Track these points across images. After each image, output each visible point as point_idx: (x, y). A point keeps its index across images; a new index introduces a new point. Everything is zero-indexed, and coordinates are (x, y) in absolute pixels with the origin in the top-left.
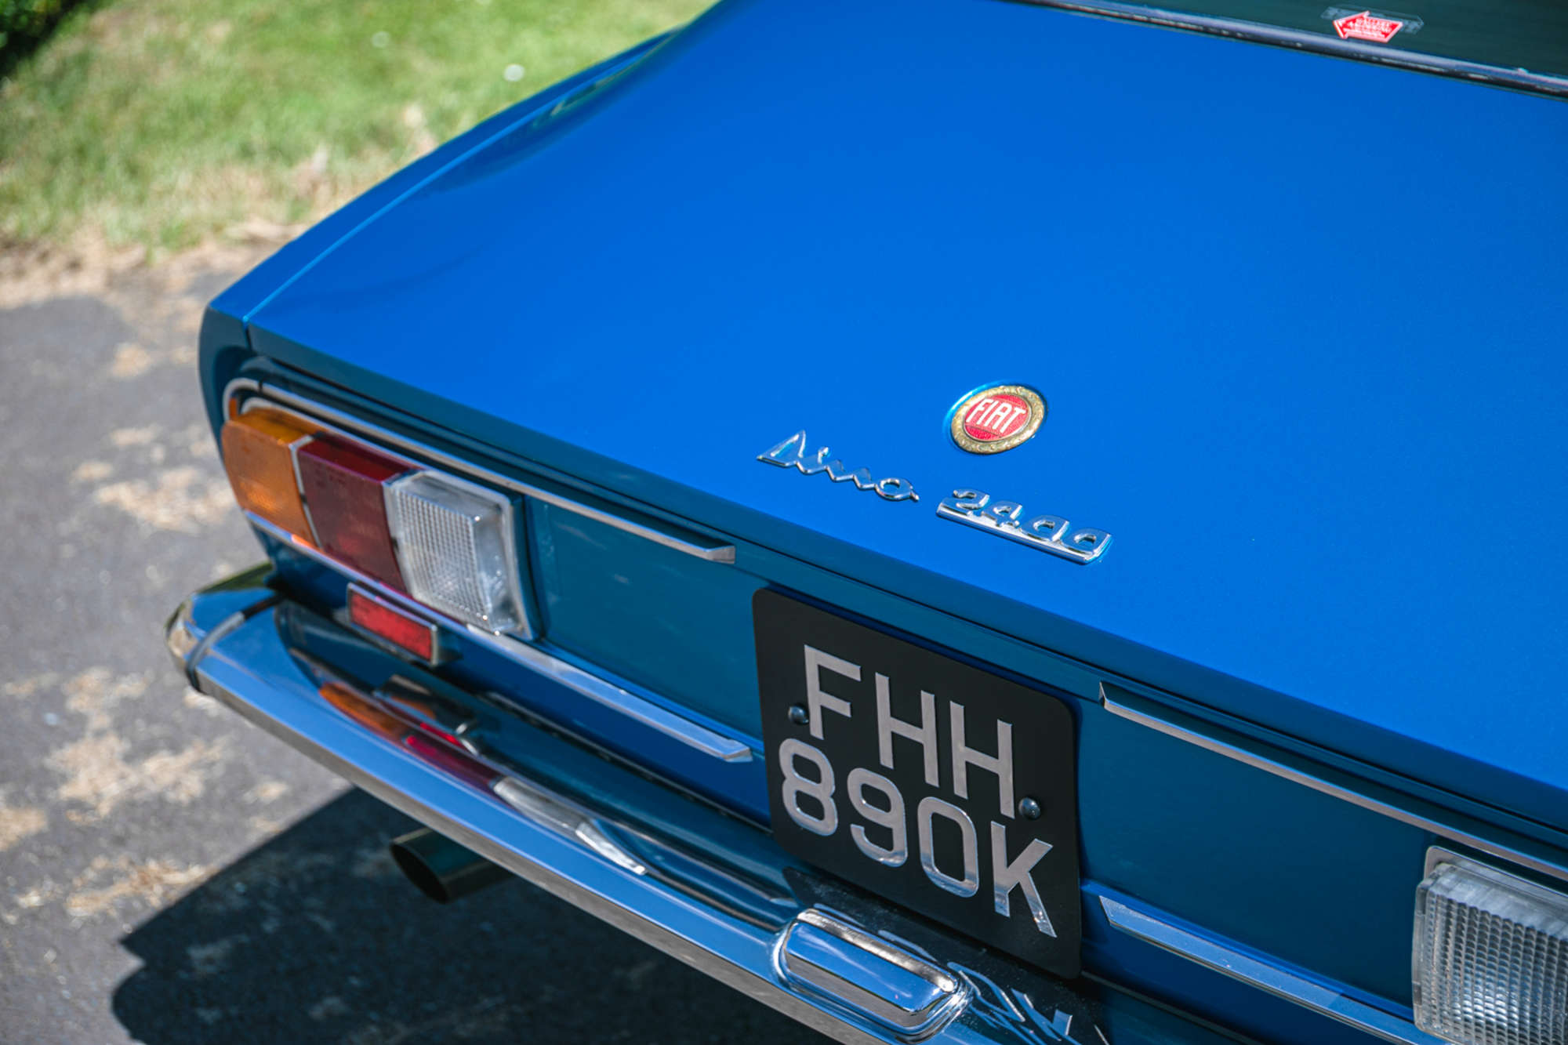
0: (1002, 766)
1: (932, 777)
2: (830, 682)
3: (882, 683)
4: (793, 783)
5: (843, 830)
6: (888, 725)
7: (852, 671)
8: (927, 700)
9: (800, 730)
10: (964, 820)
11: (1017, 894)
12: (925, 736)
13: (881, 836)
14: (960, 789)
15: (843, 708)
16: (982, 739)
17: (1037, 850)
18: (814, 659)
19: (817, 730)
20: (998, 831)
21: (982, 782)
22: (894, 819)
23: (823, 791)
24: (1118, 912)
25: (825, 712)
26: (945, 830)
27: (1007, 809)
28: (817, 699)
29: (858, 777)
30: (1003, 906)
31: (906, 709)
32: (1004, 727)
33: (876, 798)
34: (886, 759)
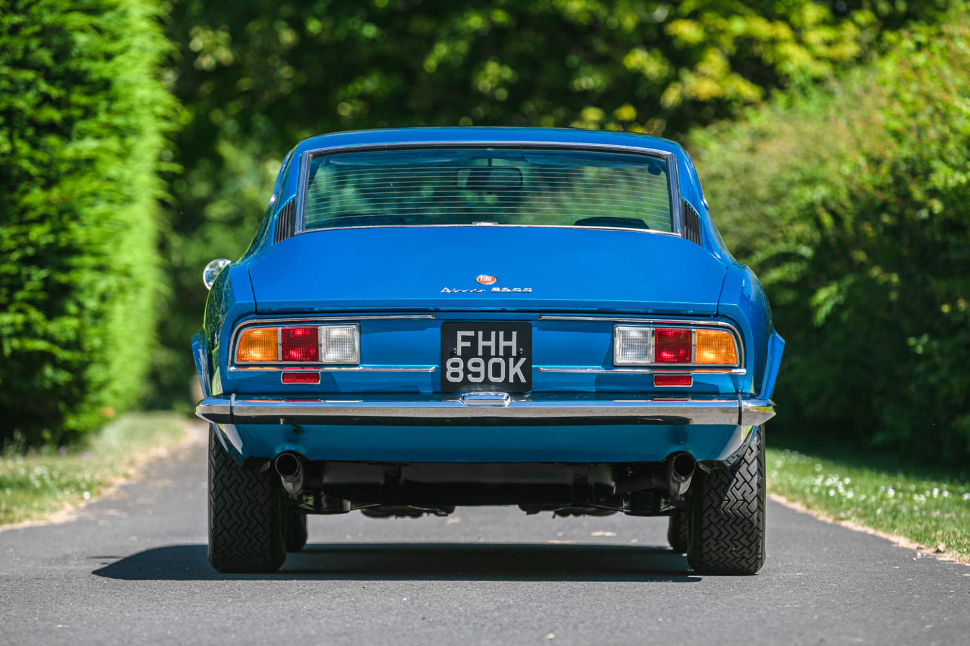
0: (513, 343)
1: (493, 353)
2: (464, 339)
3: (480, 333)
4: (450, 370)
5: (465, 377)
6: (481, 343)
7: (471, 333)
9: (454, 355)
10: (502, 361)
11: (516, 376)
12: (492, 343)
13: (477, 375)
14: (501, 353)
15: (468, 344)
16: (508, 338)
17: (522, 361)
18: (460, 334)
19: (459, 353)
20: (511, 360)
21: (508, 349)
22: (481, 369)
23: (460, 370)
24: (544, 369)
25: (463, 347)
26: (497, 367)
27: (514, 353)
28: (461, 344)
29: (472, 361)
30: (511, 380)
31: (487, 338)
32: (514, 334)
33: (476, 365)
34: (480, 353)
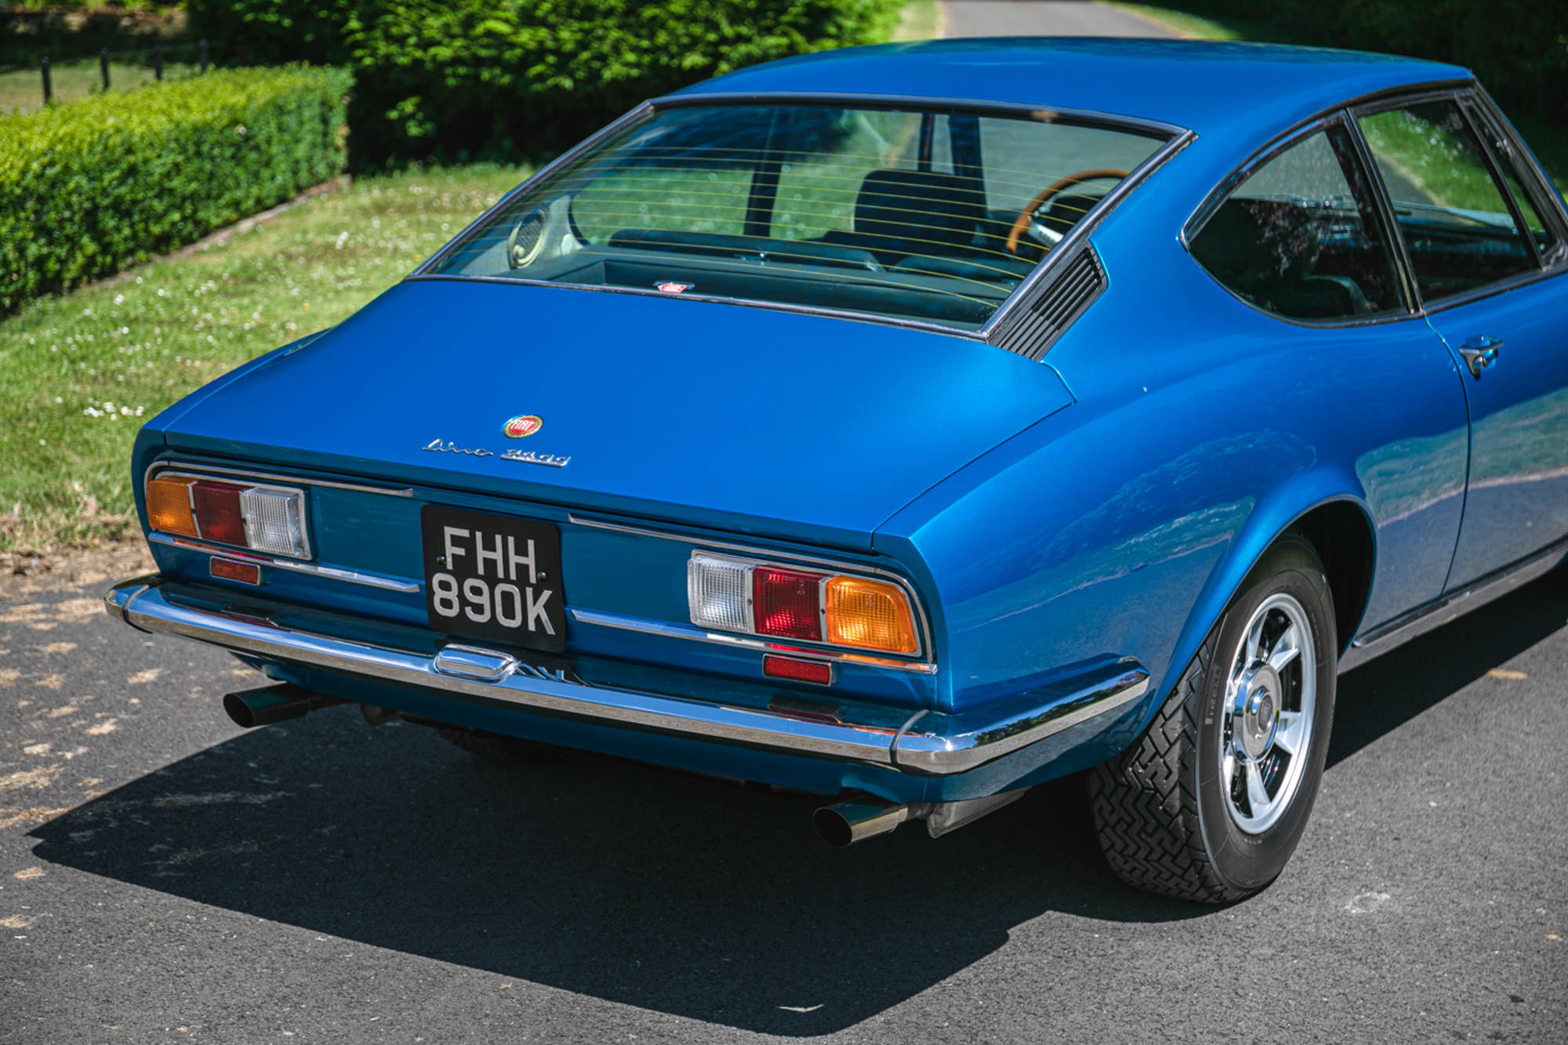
0: (530, 561)
1: (501, 575)
2: (456, 541)
3: (479, 535)
4: (439, 594)
5: (462, 611)
6: (482, 554)
7: (465, 533)
8: (498, 538)
9: (442, 568)
10: (515, 590)
11: (538, 619)
12: (498, 556)
13: (478, 609)
14: (513, 576)
15: (461, 552)
16: (521, 551)
17: (546, 594)
18: (449, 531)
19: (450, 566)
20: (529, 591)
21: (522, 569)
22: (484, 600)
23: (452, 595)
24: (580, 615)
25: (454, 556)
26: (507, 597)
27: (533, 580)
28: (451, 550)
29: (470, 583)
30: (532, 627)
31: (489, 546)
32: (531, 543)
33: (476, 591)
34: (481, 571)
